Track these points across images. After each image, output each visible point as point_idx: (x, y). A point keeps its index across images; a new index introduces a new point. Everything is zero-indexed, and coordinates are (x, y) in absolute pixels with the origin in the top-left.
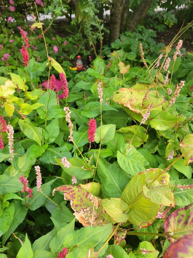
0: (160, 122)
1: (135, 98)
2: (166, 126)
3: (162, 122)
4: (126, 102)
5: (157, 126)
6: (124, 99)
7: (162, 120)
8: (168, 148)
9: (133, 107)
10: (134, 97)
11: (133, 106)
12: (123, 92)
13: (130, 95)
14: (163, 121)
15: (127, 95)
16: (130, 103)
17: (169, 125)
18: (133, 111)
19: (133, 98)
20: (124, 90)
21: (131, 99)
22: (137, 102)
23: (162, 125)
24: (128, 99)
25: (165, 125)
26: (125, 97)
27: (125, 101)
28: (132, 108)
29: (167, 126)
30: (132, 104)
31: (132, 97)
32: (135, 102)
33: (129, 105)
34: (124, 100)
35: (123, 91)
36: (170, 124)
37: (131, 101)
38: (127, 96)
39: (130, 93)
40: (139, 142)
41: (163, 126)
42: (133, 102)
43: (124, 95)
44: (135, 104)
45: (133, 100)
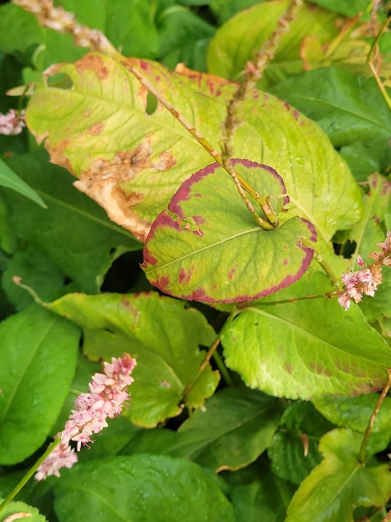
0: (290, 339)
1: (161, 148)
2: (319, 371)
3: (302, 343)
4: (93, 164)
5: (263, 367)
6: (85, 141)
7: (302, 332)
8: (310, 494)
9: (132, 207)
10: (155, 138)
11: (134, 201)
12: (96, 82)
13: (134, 121)
14: (310, 337)
15: (121, 113)
16: (118, 180)
17: (339, 377)
18: (133, 230)
19: (146, 145)
20: (104, 71)
21: (132, 150)
22: (166, 180)
23: (299, 362)
24: (116, 148)
25: (311, 367)
26: (96, 128)
27: (91, 152)
28: (125, 212)
29: (328, 373)
30: (126, 188)
31: (144, 141)
32: (149, 182)
33: (109, 187)
34: (87, 145)
35: (100, 78)
36: (342, 372)
37: (132, 163)
38: (109, 124)
39: (141, 102)
40: (162, 396)
41: (304, 367)
42: (137, 176)
43: (98, 107)
44: (145, 191)
45: (144, 161)
